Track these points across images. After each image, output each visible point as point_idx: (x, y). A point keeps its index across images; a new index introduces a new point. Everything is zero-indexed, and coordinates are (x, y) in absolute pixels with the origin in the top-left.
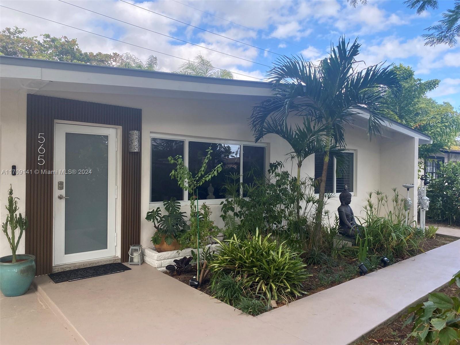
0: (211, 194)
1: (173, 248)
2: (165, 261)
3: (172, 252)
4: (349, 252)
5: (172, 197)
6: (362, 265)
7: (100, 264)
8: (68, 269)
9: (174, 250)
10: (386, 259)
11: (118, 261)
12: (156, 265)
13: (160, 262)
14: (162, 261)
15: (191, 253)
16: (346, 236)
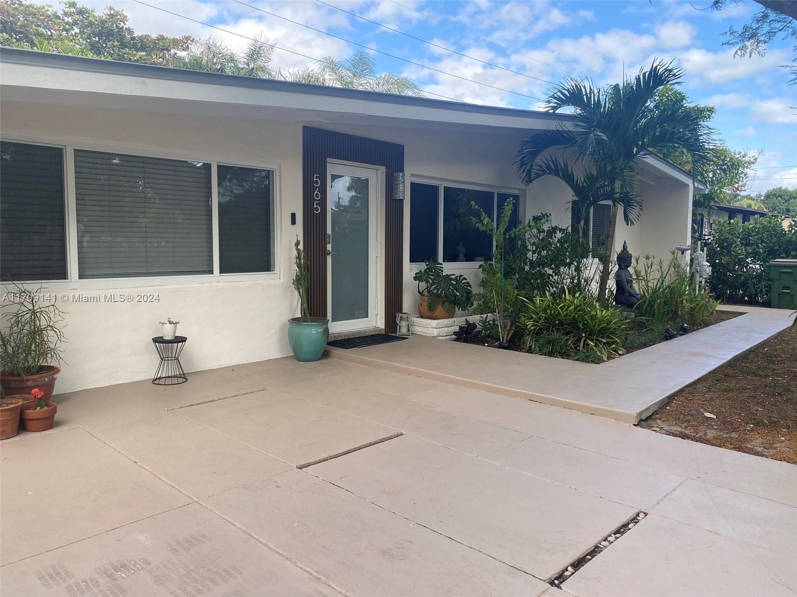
0: (462, 256)
1: (447, 315)
2: (443, 329)
3: (447, 320)
4: (634, 324)
5: (432, 257)
6: (669, 328)
7: (367, 334)
8: (339, 338)
9: (448, 318)
10: (686, 325)
11: (382, 331)
12: (436, 333)
13: (438, 330)
14: (440, 329)
15: (465, 321)
16: (627, 306)
